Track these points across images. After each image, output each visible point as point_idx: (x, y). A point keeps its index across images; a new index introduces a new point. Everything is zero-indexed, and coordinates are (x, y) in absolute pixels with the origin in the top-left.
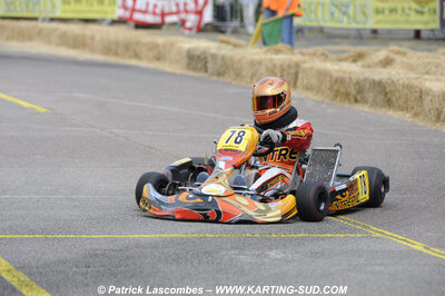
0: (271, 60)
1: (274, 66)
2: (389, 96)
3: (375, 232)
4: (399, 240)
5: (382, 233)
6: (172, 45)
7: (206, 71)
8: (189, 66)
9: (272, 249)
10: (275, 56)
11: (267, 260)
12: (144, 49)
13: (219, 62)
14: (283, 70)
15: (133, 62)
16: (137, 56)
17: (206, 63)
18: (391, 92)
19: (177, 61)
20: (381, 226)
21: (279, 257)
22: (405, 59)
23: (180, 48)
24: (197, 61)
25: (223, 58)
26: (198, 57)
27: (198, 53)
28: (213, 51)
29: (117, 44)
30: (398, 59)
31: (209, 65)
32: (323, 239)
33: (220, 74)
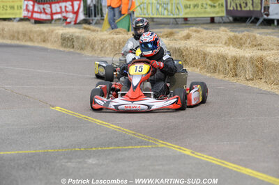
0: (113, 38)
1: (114, 42)
2: (185, 57)
3: (161, 143)
4: (175, 148)
5: (166, 144)
6: (52, 31)
7: (73, 47)
8: (62, 44)
9: (90, 158)
10: (115, 36)
11: (85, 165)
12: (35, 35)
13: (81, 41)
14: (120, 44)
15: (29, 44)
16: (31, 40)
17: (73, 42)
18: (186, 55)
19: (55, 42)
20: (166, 140)
21: (94, 163)
22: (198, 35)
23: (57, 33)
24: (67, 41)
25: (83, 38)
26: (68, 38)
27: (68, 36)
28: (77, 34)
29: (18, 33)
30: (194, 34)
31: (75, 43)
32: (126, 150)
33: (82, 49)
